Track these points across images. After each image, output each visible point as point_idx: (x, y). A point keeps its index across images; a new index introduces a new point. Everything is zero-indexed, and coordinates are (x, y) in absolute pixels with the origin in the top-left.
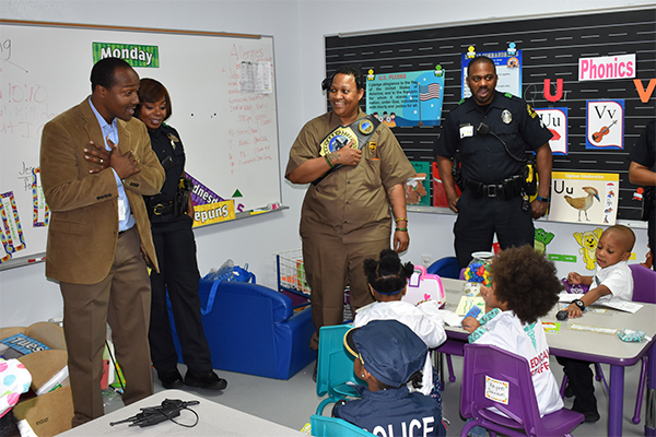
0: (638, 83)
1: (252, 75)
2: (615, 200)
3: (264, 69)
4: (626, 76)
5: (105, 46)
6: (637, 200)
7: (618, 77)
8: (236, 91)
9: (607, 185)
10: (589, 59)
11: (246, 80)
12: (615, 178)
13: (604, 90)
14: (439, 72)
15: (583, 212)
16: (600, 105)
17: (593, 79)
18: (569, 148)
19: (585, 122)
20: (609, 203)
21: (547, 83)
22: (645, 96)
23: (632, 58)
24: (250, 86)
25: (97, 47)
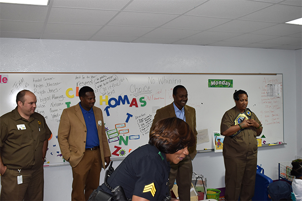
1: (272, 90)
3: (278, 87)
5: (213, 80)
8: (265, 96)
11: (269, 91)
24: (271, 94)
25: (210, 81)
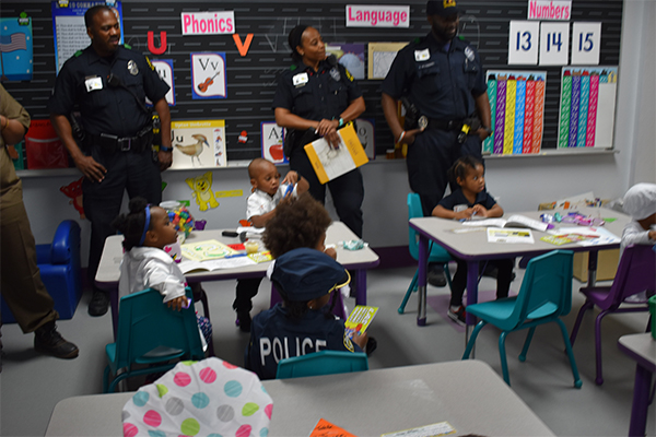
0: (237, 38)
2: (223, 144)
4: (226, 32)
6: (242, 142)
7: (219, 32)
9: (215, 130)
10: (190, 14)
12: (220, 125)
13: (206, 43)
14: (24, 20)
15: (195, 158)
16: (204, 57)
17: (196, 33)
18: (176, 99)
19: (190, 73)
20: (218, 148)
21: (151, 36)
22: (243, 49)
23: (230, 15)
